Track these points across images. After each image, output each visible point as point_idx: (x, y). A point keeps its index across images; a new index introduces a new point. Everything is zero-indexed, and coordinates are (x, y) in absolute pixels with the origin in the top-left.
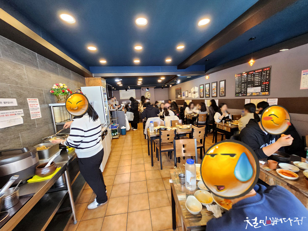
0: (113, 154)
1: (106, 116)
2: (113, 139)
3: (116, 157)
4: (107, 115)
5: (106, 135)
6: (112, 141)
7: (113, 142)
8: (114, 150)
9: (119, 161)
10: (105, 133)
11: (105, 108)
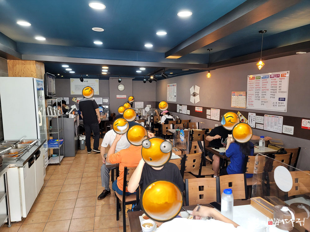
0: (46, 190)
1: (40, 126)
2: (49, 165)
3: (51, 195)
4: (41, 124)
5: (37, 158)
6: (47, 169)
7: (49, 171)
8: (48, 184)
9: (56, 202)
10: (35, 156)
11: (39, 113)
